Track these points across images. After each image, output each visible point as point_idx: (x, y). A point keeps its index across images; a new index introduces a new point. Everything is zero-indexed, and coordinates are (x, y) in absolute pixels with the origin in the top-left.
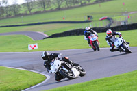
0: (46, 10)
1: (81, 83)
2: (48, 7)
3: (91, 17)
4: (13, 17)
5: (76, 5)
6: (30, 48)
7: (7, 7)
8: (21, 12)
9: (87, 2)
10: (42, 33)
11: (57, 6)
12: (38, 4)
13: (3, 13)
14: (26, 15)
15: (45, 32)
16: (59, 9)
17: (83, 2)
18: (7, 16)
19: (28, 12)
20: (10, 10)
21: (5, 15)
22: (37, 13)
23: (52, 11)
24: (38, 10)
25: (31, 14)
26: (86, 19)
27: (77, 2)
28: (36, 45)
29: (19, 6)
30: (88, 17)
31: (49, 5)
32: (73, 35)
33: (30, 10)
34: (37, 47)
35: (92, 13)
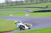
0: (33, 3)
1: (42, 28)
2: (33, 2)
3: (48, 6)
4: (21, 5)
5: (43, 2)
6: (26, 16)
7: (19, 1)
8: (24, 3)
9: (47, 1)
10: (30, 11)
11: (36, 2)
12: (30, 1)
13: (18, 3)
14: (25, 4)
15: (31, 11)
16: (37, 3)
17: (45, 1)
18: (19, 4)
19: (26, 4)
20: (20, 2)
21: (18, 4)
22: (29, 4)
23: (34, 3)
24: (30, 3)
25: (27, 4)
26: (46, 7)
27: (43, 1)
28: (28, 14)
29: (23, 1)
30: (47, 6)
31: (33, 1)
32: (41, 12)
33: (27, 3)
34: (28, 15)
35: (48, 5)
